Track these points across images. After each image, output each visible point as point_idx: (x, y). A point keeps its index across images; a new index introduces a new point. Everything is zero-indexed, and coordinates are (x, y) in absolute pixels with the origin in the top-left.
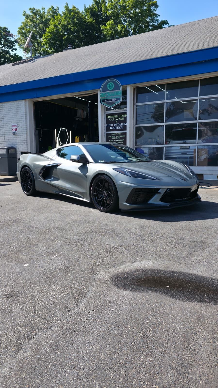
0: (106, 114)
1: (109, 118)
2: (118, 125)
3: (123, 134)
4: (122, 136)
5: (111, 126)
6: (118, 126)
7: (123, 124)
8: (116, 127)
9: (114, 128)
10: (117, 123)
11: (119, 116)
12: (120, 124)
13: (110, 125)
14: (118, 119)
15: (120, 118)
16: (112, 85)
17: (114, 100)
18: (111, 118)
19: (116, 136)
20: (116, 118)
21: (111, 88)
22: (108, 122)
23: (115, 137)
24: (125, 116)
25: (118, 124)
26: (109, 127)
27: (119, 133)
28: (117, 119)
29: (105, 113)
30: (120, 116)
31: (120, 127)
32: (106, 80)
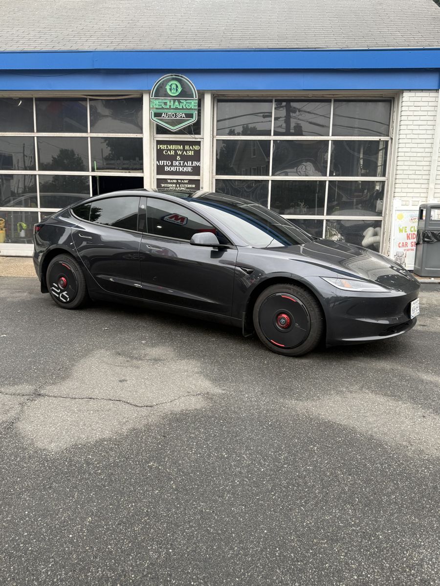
0: (155, 142)
1: (163, 150)
2: (182, 165)
3: (191, 182)
4: (190, 186)
5: (167, 165)
7: (192, 164)
8: (177, 168)
9: (172, 169)
10: (180, 161)
11: (184, 147)
12: (186, 163)
13: (164, 163)
14: (182, 153)
15: (186, 151)
16: (177, 87)
17: (181, 117)
18: (168, 150)
19: (178, 185)
20: (177, 150)
21: (175, 92)
22: (160, 155)
23: (176, 187)
24: (196, 148)
25: (182, 162)
26: (164, 166)
27: (183, 180)
28: (179, 153)
29: (154, 139)
30: (187, 147)
31: (185, 169)
32: (165, 75)
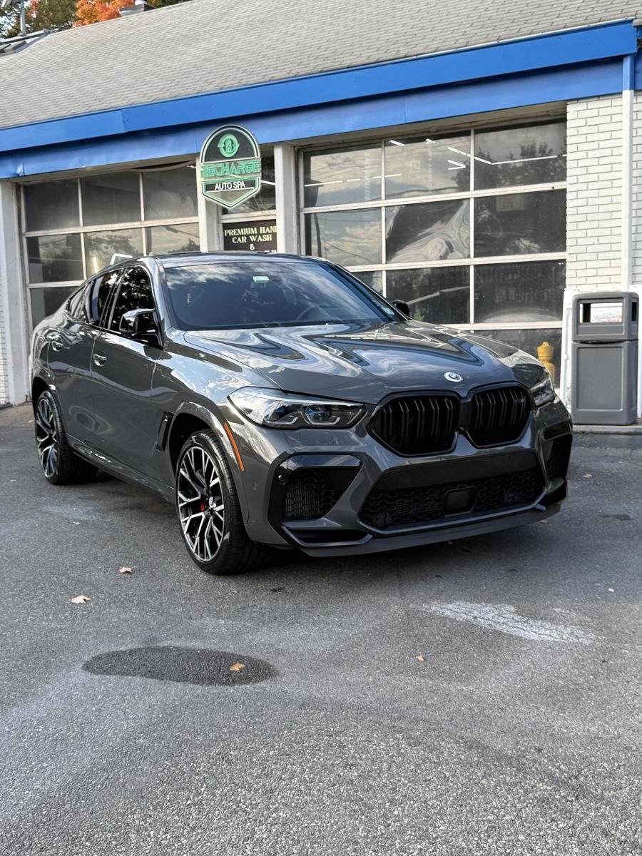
0: (221, 226)
1: (232, 237)
11: (258, 230)
14: (257, 239)
16: (233, 143)
17: (240, 187)
18: (237, 236)
20: (250, 235)
21: (230, 151)
22: (228, 245)
24: (273, 229)
28: (253, 239)
29: (218, 222)
30: (262, 230)
32: (216, 128)
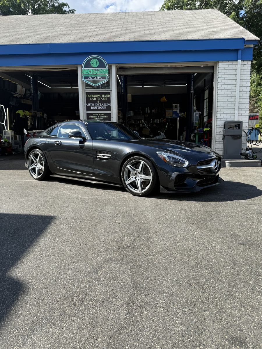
0: (85, 93)
1: (90, 97)
3: (106, 114)
4: (105, 117)
5: (92, 106)
6: (100, 106)
7: (106, 105)
8: (97, 107)
9: (95, 108)
11: (101, 96)
13: (90, 104)
15: (103, 98)
16: (96, 62)
17: (99, 78)
18: (92, 98)
20: (98, 97)
21: (95, 65)
22: (88, 100)
23: (98, 117)
24: (108, 96)
25: (100, 104)
26: (90, 106)
27: (102, 113)
28: (99, 99)
30: (103, 96)
31: (102, 108)
